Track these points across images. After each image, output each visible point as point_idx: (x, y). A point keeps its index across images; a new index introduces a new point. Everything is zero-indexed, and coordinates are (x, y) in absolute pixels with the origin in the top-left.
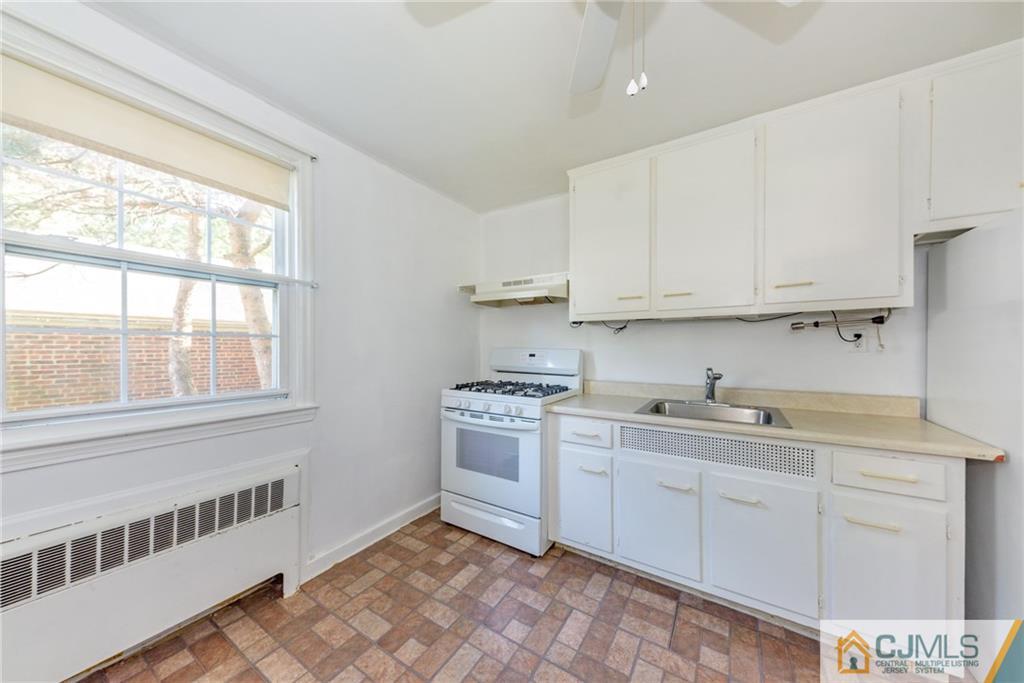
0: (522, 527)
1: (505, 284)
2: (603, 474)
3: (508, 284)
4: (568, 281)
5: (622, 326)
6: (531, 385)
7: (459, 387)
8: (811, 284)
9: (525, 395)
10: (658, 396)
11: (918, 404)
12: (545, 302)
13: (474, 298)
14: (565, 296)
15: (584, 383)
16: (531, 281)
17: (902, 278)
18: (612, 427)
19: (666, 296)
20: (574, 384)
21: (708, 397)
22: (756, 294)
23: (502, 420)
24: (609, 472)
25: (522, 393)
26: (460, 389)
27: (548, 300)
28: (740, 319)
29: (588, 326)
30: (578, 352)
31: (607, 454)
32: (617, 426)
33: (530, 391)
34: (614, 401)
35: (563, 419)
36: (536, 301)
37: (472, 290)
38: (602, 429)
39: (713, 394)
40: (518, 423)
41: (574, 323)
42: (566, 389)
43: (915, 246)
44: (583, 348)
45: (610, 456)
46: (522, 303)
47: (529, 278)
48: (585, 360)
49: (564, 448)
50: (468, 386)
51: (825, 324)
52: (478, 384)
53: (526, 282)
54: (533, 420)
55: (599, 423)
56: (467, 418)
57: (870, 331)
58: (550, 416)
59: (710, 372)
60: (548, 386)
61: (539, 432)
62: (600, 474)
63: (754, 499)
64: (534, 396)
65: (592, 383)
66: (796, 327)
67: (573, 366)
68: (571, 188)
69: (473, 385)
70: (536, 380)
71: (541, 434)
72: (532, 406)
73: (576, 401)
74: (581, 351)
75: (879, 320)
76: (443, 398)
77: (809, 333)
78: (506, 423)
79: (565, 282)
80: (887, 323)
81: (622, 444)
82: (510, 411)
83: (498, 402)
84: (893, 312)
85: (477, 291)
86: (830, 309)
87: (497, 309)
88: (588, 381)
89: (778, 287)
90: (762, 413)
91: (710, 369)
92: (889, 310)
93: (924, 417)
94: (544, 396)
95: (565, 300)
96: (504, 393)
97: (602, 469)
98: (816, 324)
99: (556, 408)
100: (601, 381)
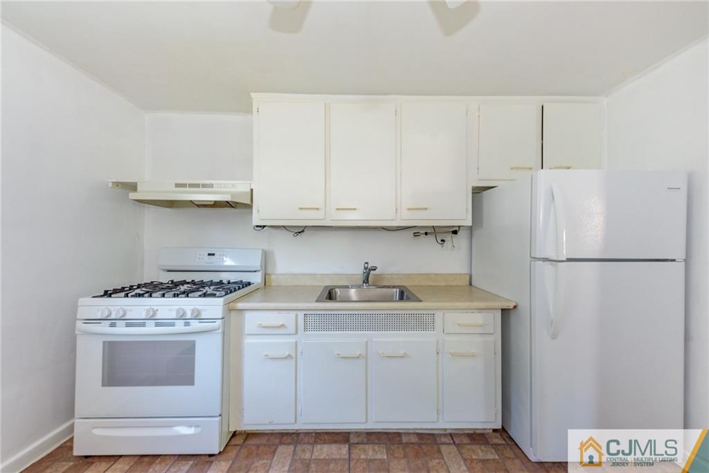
0: (199, 430)
1: (178, 185)
2: (289, 356)
3: (184, 185)
4: (252, 190)
5: (300, 231)
6: (211, 283)
7: (107, 294)
8: (426, 209)
9: (205, 295)
10: (328, 283)
11: (468, 277)
12: (226, 206)
13: (133, 196)
14: (249, 203)
15: (266, 277)
16: (211, 186)
17: (467, 210)
18: (297, 315)
19: (338, 209)
20: (256, 279)
21: (364, 282)
22: (396, 212)
23: (173, 325)
24: (293, 355)
25: (200, 293)
26: (110, 296)
27: (228, 204)
28: (384, 228)
29: (270, 229)
30: (261, 251)
31: (292, 340)
32: (301, 315)
33: (209, 290)
34: (293, 291)
35: (248, 315)
36: (216, 205)
37: (133, 187)
38: (287, 319)
39: (368, 280)
40: (195, 325)
41: (257, 226)
42: (249, 284)
43: (473, 193)
44: (265, 248)
45: (294, 341)
46: (199, 206)
47: (208, 182)
48: (266, 257)
49: (248, 341)
50: (125, 291)
51: (431, 233)
52: (139, 286)
53: (204, 186)
54: (213, 320)
55: (284, 314)
56: (121, 329)
57: (448, 238)
58: (233, 314)
59: (366, 265)
60: (229, 283)
61: (220, 331)
62: (286, 358)
63: (402, 352)
64: (214, 295)
65: (273, 277)
66: (416, 235)
67: (256, 263)
68: (255, 110)
69: (131, 288)
70: (216, 278)
71: (224, 332)
72: (213, 307)
73: (259, 295)
74: (263, 250)
75: (455, 232)
76: (80, 309)
77: (423, 238)
78: (180, 326)
79: (249, 190)
80: (459, 234)
81: (305, 329)
82: (184, 313)
83: (166, 306)
84: (461, 228)
85: (139, 189)
86: (432, 225)
87: (169, 210)
88: (269, 275)
89: (409, 209)
90: (398, 290)
91: (367, 263)
92: (459, 227)
93: (471, 284)
94: (226, 294)
95: (249, 207)
96: (176, 296)
97: (287, 353)
98: (426, 234)
99: (240, 305)
100: (282, 274)
